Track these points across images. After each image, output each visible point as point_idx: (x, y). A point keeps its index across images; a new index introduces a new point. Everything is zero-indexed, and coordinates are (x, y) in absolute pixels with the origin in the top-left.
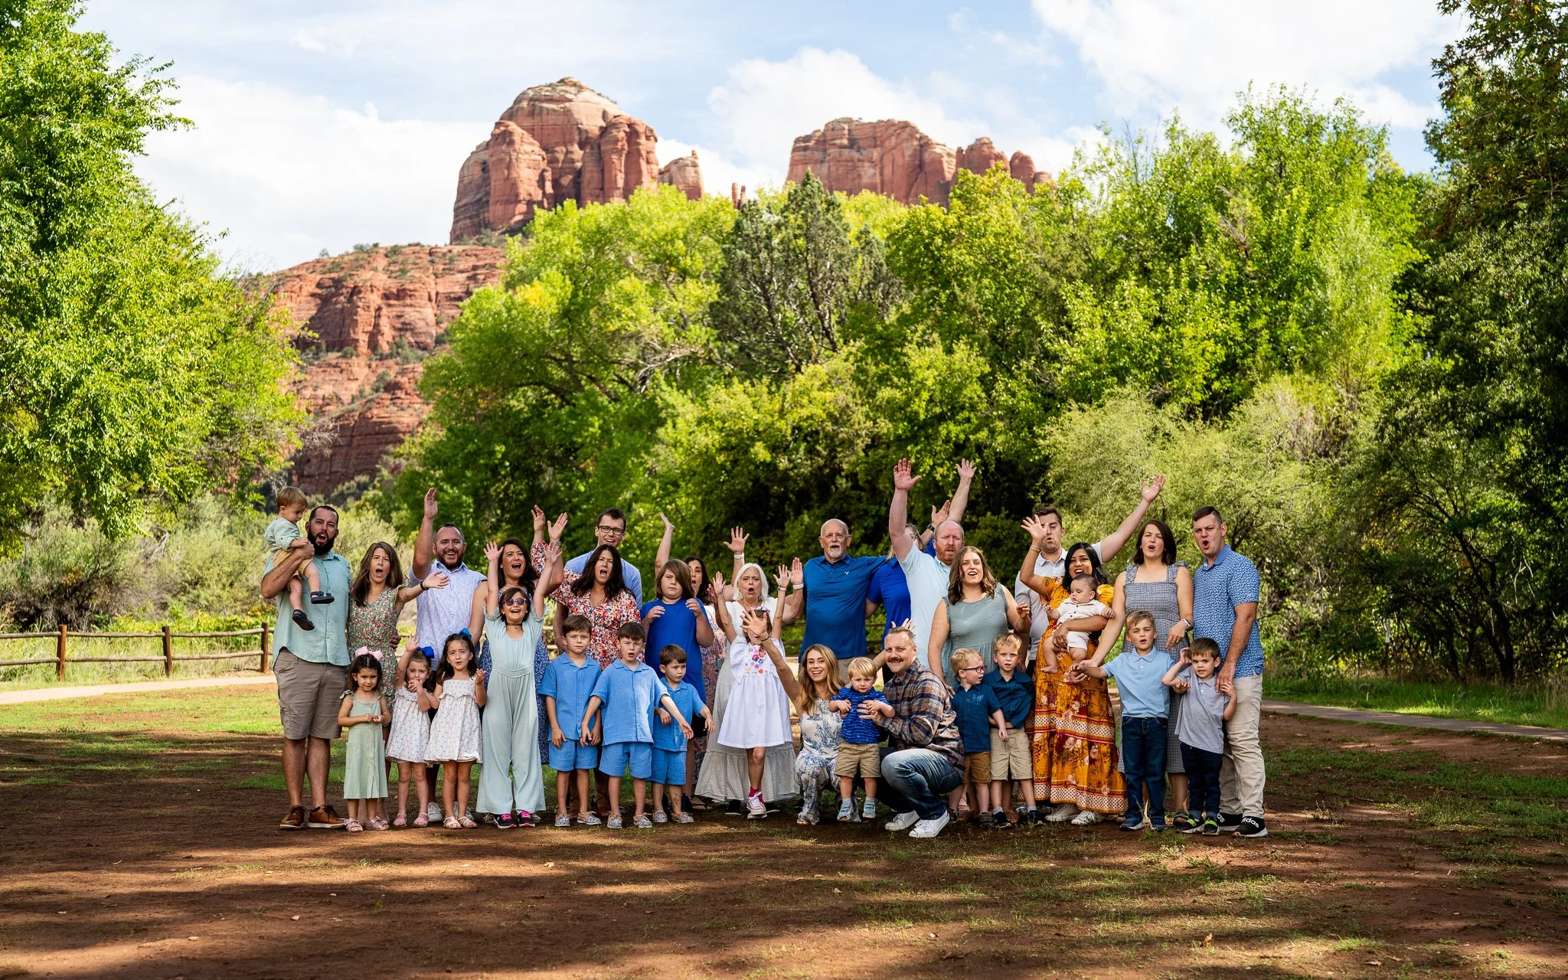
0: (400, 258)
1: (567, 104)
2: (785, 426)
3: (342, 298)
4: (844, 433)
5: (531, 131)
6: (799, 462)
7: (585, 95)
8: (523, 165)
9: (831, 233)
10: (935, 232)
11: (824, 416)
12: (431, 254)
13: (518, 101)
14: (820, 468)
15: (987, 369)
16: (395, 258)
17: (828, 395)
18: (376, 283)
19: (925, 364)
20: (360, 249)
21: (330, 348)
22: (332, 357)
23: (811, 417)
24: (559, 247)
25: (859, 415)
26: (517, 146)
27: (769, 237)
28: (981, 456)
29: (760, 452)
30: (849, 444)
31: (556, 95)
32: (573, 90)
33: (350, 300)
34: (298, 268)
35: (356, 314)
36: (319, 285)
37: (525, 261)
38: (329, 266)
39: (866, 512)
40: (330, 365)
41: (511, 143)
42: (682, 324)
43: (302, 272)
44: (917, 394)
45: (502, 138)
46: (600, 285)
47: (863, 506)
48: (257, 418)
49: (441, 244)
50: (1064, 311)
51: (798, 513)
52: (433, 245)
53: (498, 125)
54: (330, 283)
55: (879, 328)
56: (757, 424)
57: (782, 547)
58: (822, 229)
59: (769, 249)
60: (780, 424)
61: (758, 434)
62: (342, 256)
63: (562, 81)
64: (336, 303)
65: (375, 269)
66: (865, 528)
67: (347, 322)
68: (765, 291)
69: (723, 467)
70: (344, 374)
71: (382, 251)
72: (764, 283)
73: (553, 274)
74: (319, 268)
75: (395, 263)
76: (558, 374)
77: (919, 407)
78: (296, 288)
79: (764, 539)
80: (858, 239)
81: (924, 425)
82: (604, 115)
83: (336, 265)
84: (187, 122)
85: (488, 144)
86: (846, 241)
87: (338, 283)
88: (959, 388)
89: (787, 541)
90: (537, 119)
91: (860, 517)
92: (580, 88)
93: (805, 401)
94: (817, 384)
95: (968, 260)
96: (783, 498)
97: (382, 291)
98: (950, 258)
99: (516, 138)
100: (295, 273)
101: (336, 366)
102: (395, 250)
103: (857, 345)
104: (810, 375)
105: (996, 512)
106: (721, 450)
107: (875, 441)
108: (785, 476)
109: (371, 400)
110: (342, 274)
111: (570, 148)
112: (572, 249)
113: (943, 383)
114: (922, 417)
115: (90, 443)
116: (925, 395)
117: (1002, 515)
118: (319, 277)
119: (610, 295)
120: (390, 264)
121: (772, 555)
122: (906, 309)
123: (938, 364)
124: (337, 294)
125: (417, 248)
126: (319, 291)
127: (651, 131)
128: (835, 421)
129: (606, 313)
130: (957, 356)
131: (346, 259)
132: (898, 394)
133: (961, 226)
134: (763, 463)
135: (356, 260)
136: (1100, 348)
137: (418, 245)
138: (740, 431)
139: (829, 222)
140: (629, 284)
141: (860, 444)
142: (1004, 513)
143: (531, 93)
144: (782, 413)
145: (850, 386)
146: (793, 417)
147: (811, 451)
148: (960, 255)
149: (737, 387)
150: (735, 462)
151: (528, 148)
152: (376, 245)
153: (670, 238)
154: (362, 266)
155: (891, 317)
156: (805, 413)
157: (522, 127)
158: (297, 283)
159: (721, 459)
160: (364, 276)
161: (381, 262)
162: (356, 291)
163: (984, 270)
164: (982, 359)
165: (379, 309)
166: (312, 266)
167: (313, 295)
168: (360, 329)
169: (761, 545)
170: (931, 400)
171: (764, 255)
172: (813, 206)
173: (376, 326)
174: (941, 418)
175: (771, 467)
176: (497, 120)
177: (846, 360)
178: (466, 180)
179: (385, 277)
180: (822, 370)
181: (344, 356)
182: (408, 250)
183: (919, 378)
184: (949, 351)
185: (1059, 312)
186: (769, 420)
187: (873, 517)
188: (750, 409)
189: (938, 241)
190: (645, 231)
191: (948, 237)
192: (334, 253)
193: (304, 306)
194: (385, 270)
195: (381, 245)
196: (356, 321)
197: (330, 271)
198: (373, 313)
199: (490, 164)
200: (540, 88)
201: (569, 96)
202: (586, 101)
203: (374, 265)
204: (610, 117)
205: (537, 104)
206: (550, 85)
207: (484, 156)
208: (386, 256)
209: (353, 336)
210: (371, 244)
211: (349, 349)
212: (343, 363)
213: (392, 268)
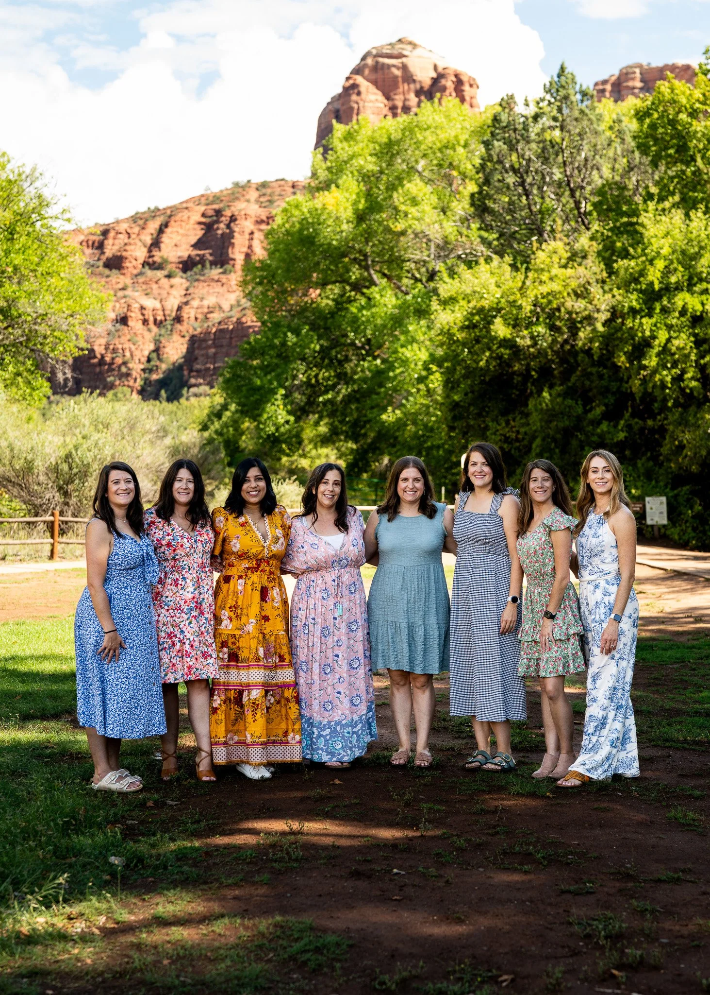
0: (269, 191)
1: (404, 60)
3: (222, 226)
5: (375, 83)
7: (418, 52)
8: (369, 112)
12: (293, 187)
13: (364, 58)
16: (264, 191)
18: (248, 212)
20: (237, 185)
21: (214, 264)
22: (215, 272)
26: (363, 96)
31: (395, 52)
32: (409, 47)
33: (228, 226)
34: (186, 202)
35: (233, 237)
36: (203, 215)
38: (211, 199)
40: (213, 280)
41: (359, 94)
43: (190, 205)
45: (351, 89)
49: (301, 179)
52: (295, 180)
53: (348, 79)
54: (211, 213)
62: (221, 191)
63: (400, 40)
64: (218, 229)
65: (248, 201)
67: (226, 244)
70: (225, 287)
71: (254, 186)
74: (203, 200)
75: (264, 195)
78: (185, 218)
82: (436, 68)
83: (217, 198)
85: (340, 95)
87: (218, 213)
90: (380, 72)
92: (414, 46)
97: (254, 219)
99: (362, 89)
100: (185, 205)
101: (218, 281)
102: (264, 185)
109: (244, 309)
110: (221, 205)
111: (407, 96)
118: (202, 208)
120: (260, 196)
124: (218, 222)
125: (282, 183)
126: (203, 220)
127: (474, 80)
131: (225, 193)
135: (233, 194)
137: (283, 180)
143: (374, 52)
151: (372, 97)
152: (249, 181)
154: (237, 199)
157: (368, 80)
158: (186, 214)
160: (239, 207)
161: (253, 195)
162: (233, 219)
165: (252, 233)
166: (197, 201)
167: (200, 223)
168: (237, 249)
173: (250, 247)
176: (348, 75)
178: (323, 126)
179: (257, 207)
181: (224, 273)
182: (274, 184)
192: (216, 189)
193: (192, 232)
194: (257, 201)
195: (253, 181)
196: (233, 244)
197: (212, 203)
198: (247, 236)
199: (341, 112)
200: (382, 47)
201: (405, 53)
202: (420, 57)
203: (247, 197)
204: (440, 69)
205: (381, 60)
206: (390, 44)
207: (337, 105)
208: (257, 189)
209: (231, 256)
210: (245, 181)
211: (228, 267)
212: (224, 278)
213: (262, 199)
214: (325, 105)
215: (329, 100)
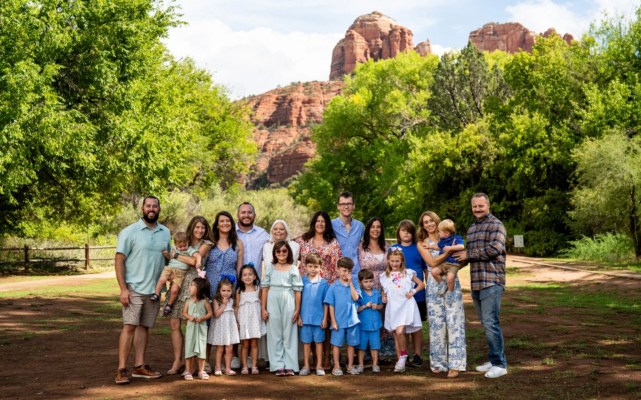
0: (309, 87)
1: (376, 22)
2: (458, 151)
3: (286, 104)
4: (484, 154)
5: (361, 33)
6: (465, 167)
7: (383, 18)
8: (358, 48)
9: (480, 67)
10: (525, 64)
11: (476, 146)
12: (321, 85)
13: (356, 22)
14: (475, 169)
15: (548, 124)
16: (307, 87)
17: (478, 137)
18: (299, 97)
19: (520, 122)
20: (293, 84)
21: (282, 124)
22: (283, 127)
23: (470, 147)
24: (367, 78)
25: (491, 146)
26: (355, 40)
27: (453, 70)
28: (546, 163)
29: (448, 163)
30: (487, 158)
31: (371, 19)
32: (378, 16)
33: (289, 104)
34: (268, 92)
35: (292, 110)
36: (277, 99)
37: (353, 84)
38: (281, 91)
39: (495, 188)
40: (281, 131)
41: (353, 39)
42: (418, 110)
43: (270, 94)
44: (516, 136)
45: (349, 37)
46: (384, 93)
47: (493, 185)
48: (237, 152)
49: (325, 81)
50: (584, 97)
51: (465, 189)
52: (322, 81)
53: (348, 32)
54: (281, 98)
55: (501, 107)
56: (446, 150)
57: (459, 204)
58: (476, 65)
59: (453, 75)
60: (457, 150)
61: (446, 155)
62: (286, 87)
63: (374, 13)
64: (284, 106)
65: (299, 92)
66: (495, 195)
67: (288, 113)
68: (451, 93)
69: (432, 169)
70: (287, 135)
71: (302, 85)
72: (451, 90)
73: (364, 89)
74: (277, 92)
75: (307, 89)
76: (368, 132)
77: (518, 142)
78: (268, 100)
79: (451, 200)
80: (492, 69)
81: (520, 149)
82: (391, 26)
83: (284, 91)
84: (185, 23)
85: (344, 40)
86: (487, 70)
87: (284, 98)
88: (536, 133)
89: (460, 202)
90: (364, 28)
91: (492, 190)
92: (381, 15)
93: (467, 140)
94: (473, 132)
95: (540, 76)
96: (458, 182)
97: (302, 101)
98: (532, 75)
99: (355, 37)
100: (268, 94)
101: (284, 131)
102: (307, 84)
103: (491, 115)
104: (469, 129)
105: (553, 188)
106: (431, 162)
107: (499, 157)
108: (459, 173)
109: (298, 145)
110: (286, 94)
111: (377, 40)
112: (372, 79)
113: (528, 131)
114: (519, 146)
115: (143, 164)
116: (520, 136)
117: (556, 189)
118: (276, 96)
119: (388, 98)
120: (305, 90)
121: (454, 207)
122: (513, 98)
123: (526, 122)
124: (284, 102)
125: (316, 83)
126: (277, 101)
127: (410, 31)
128: (481, 148)
129: (386, 105)
130: (534, 118)
131: (288, 88)
132: (507, 136)
133: (537, 61)
134: (449, 167)
135: (292, 88)
136: (601, 112)
137: (316, 81)
138: (439, 154)
139: (479, 62)
140: (396, 93)
141: (492, 159)
142: (557, 188)
143: (361, 18)
144: (457, 145)
145: (488, 133)
146: (462, 147)
147: (471, 162)
148: (537, 74)
149: (438, 134)
150: (437, 168)
151: (360, 40)
152: (299, 82)
153: (413, 73)
154: (294, 91)
155: (507, 103)
156: (467, 145)
157: (358, 32)
158: (268, 99)
159: (431, 166)
160: (295, 95)
161: (301, 89)
162: (291, 101)
163: (548, 80)
164: (546, 120)
165: (301, 108)
166: (274, 92)
167: (275, 103)
168: (293, 116)
169: (449, 203)
170: (523, 138)
171: (450, 78)
172: (472, 56)
173: (300, 114)
174: (528, 146)
175: (453, 169)
176: (347, 29)
177: (486, 122)
178: (335, 55)
179: (303, 95)
180: (475, 127)
181: (287, 127)
182: (312, 84)
183: (518, 128)
184: (531, 117)
185: (582, 98)
186: (452, 148)
187: (498, 190)
188: (443, 144)
189: (527, 68)
190: (402, 71)
191: (532, 66)
192: (283, 86)
193: (271, 107)
194: (303, 92)
195: (301, 82)
196: (292, 113)
197: (281, 93)
198: (298, 109)
199: (345, 48)
200: (365, 16)
201: (376, 19)
202: (383, 20)
203: (299, 90)
204: (393, 27)
205: (364, 22)
206: (369, 15)
207: (342, 45)
208: (303, 86)
209: (291, 119)
210: (297, 82)
211: (289, 124)
212: (287, 130)
213: (306, 91)
214: (336, 44)
215: (338, 42)
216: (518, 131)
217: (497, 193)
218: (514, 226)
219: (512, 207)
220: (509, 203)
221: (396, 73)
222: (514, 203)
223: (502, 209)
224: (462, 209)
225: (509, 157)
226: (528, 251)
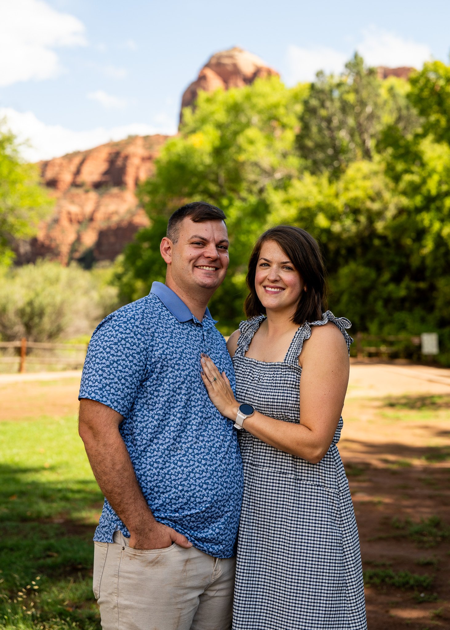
0: (150, 141)
1: (235, 60)
2: (339, 204)
3: (119, 162)
4: (378, 207)
5: (218, 73)
6: (349, 227)
7: (244, 54)
10: (439, 77)
11: (365, 197)
12: (164, 139)
13: (211, 59)
14: (362, 231)
17: (368, 184)
18: (138, 153)
20: (129, 137)
21: (114, 185)
22: (115, 190)
23: (357, 198)
25: (387, 195)
27: (332, 92)
29: (322, 221)
30: (380, 214)
31: (229, 55)
32: (237, 52)
33: (123, 163)
34: (98, 147)
35: (126, 168)
37: (194, 123)
38: (114, 145)
42: (283, 156)
44: (431, 177)
45: (202, 79)
46: (236, 133)
52: (166, 134)
53: (200, 71)
54: (114, 154)
55: (402, 142)
56: (320, 202)
60: (336, 202)
61: (320, 208)
62: (120, 141)
63: (232, 48)
64: (117, 164)
65: (137, 146)
67: (122, 173)
68: (329, 126)
70: (121, 200)
71: (141, 138)
72: (328, 121)
73: (209, 128)
74: (109, 147)
76: (213, 188)
77: (432, 186)
80: (387, 92)
82: (255, 66)
85: (195, 82)
86: (380, 93)
87: (117, 154)
90: (221, 68)
92: (241, 51)
93: (353, 187)
94: (359, 175)
96: (337, 252)
97: (140, 157)
99: (209, 77)
100: (96, 149)
101: (117, 196)
102: (147, 138)
104: (355, 170)
108: (338, 237)
109: (134, 213)
110: (120, 149)
114: (434, 193)
116: (436, 178)
118: (108, 151)
119: (241, 140)
122: (419, 129)
124: (117, 160)
125: (158, 136)
126: (109, 158)
129: (240, 150)
131: (122, 142)
132: (415, 178)
134: (324, 229)
135: (128, 142)
138: (309, 208)
140: (252, 133)
141: (389, 214)
143: (217, 55)
144: (337, 195)
145: (383, 178)
146: (345, 198)
147: (356, 220)
151: (216, 83)
152: (137, 135)
153: (276, 106)
156: (352, 195)
157: (213, 72)
158: (97, 155)
160: (131, 149)
162: (126, 158)
165: (139, 166)
166: (105, 146)
167: (106, 160)
168: (129, 177)
170: (440, 183)
173: (137, 174)
175: (329, 231)
177: (379, 164)
179: (142, 149)
181: (120, 190)
182: (153, 137)
183: (432, 166)
186: (327, 200)
188: (315, 193)
190: (261, 103)
193: (100, 166)
194: (142, 146)
195: (140, 135)
196: (126, 174)
198: (136, 168)
201: (236, 55)
202: (245, 59)
203: (137, 144)
204: (258, 67)
205: (220, 60)
206: (227, 50)
207: (192, 88)
208: (143, 140)
209: (125, 180)
210: (135, 135)
211: (123, 186)
212: (120, 194)
213: (146, 146)
214: (186, 88)
215: (189, 85)
216: (434, 171)
217: (395, 268)
218: (423, 320)
219: (418, 290)
220: (413, 285)
221: (253, 107)
222: (422, 285)
223: (402, 293)
224: (341, 293)
225: (418, 210)
226: (443, 359)
